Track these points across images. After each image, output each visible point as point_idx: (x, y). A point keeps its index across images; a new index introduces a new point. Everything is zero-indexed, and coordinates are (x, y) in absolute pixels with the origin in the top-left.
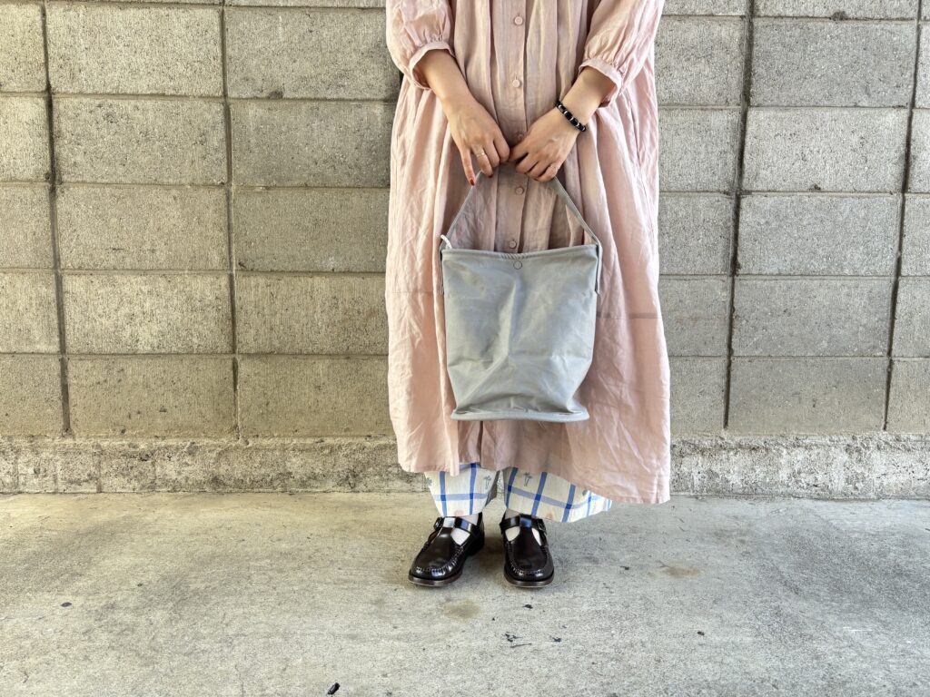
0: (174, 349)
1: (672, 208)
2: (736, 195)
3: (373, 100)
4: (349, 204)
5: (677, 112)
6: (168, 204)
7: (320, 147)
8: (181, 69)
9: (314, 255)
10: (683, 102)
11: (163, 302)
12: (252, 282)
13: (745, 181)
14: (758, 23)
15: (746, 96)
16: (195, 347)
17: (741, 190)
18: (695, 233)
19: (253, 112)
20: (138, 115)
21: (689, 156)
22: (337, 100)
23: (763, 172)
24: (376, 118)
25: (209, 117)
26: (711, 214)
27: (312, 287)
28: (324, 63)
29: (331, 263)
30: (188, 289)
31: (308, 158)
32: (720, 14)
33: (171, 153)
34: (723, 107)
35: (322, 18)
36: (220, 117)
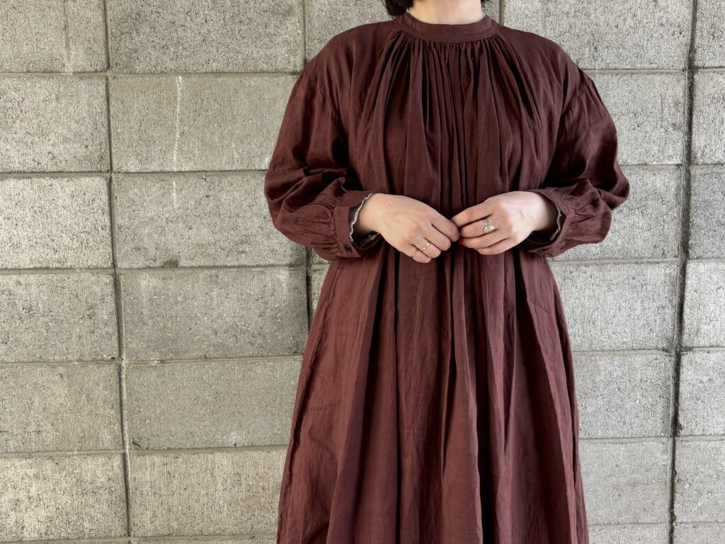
0: (63, 534)
1: (606, 369)
2: (676, 351)
3: (278, 265)
4: (253, 374)
5: (609, 267)
6: (54, 383)
7: (220, 316)
8: (66, 240)
9: (214, 430)
10: (617, 255)
11: (50, 485)
12: (148, 462)
13: (685, 337)
14: (695, 171)
15: (685, 248)
16: (87, 531)
17: (681, 346)
18: (632, 395)
19: (146, 283)
20: (21, 291)
21: (624, 313)
22: (239, 267)
23: (704, 328)
24: (280, 283)
25: (96, 289)
26: (650, 373)
27: (213, 463)
28: (222, 230)
29: (234, 438)
30: (78, 471)
31: (207, 328)
32: (655, 163)
33: (57, 329)
34: (661, 260)
35: (220, 182)
36: (110, 290)
